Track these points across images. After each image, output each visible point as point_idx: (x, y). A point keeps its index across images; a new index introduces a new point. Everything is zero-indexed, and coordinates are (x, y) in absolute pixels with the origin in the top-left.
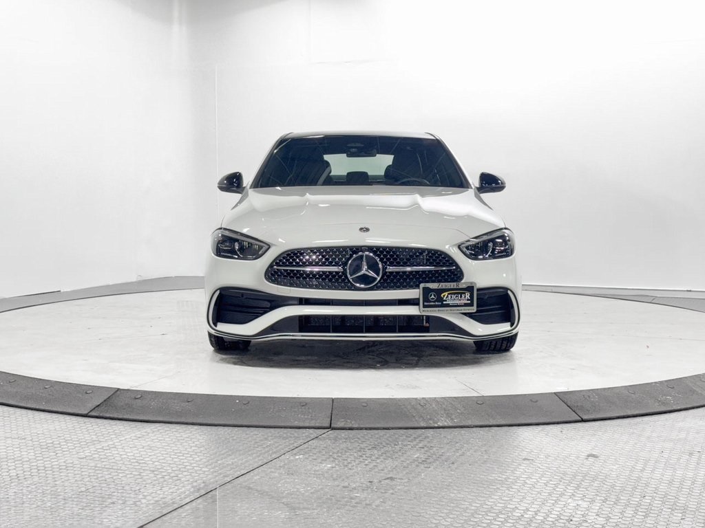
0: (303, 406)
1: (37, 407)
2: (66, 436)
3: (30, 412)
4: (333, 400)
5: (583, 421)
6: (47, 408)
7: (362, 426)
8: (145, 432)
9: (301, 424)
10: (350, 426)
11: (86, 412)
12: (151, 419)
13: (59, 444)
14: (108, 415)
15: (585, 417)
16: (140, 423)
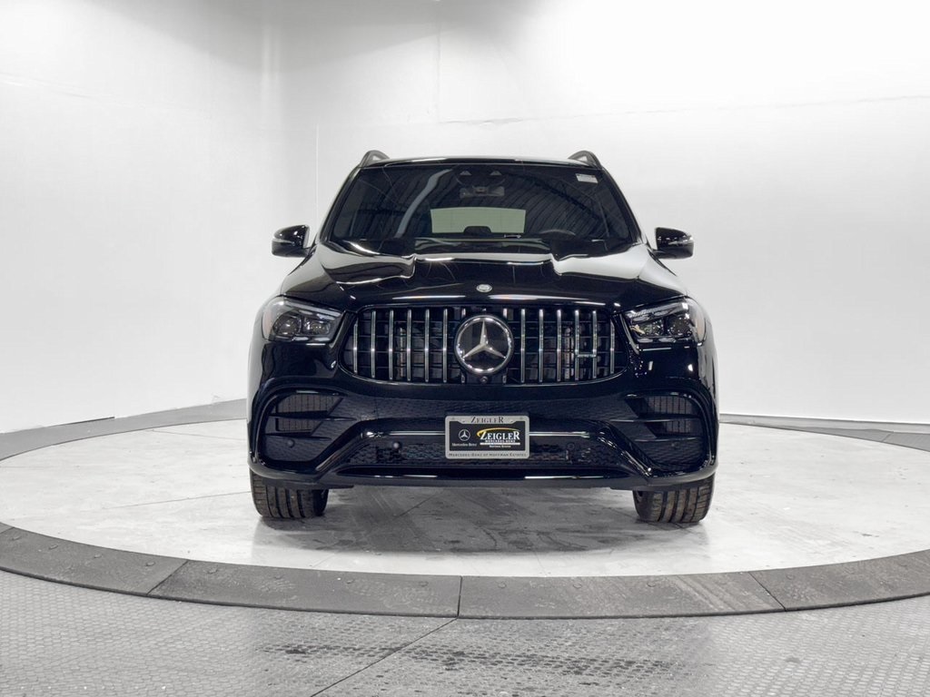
0: (423, 586)
1: (85, 584)
2: (119, 623)
3: (73, 589)
4: (461, 578)
5: (786, 610)
6: (96, 585)
7: (498, 615)
8: (220, 619)
9: (421, 612)
10: (484, 615)
11: (146, 591)
12: (229, 601)
13: (110, 634)
14: (174, 596)
15: (787, 606)
16: (213, 607)
